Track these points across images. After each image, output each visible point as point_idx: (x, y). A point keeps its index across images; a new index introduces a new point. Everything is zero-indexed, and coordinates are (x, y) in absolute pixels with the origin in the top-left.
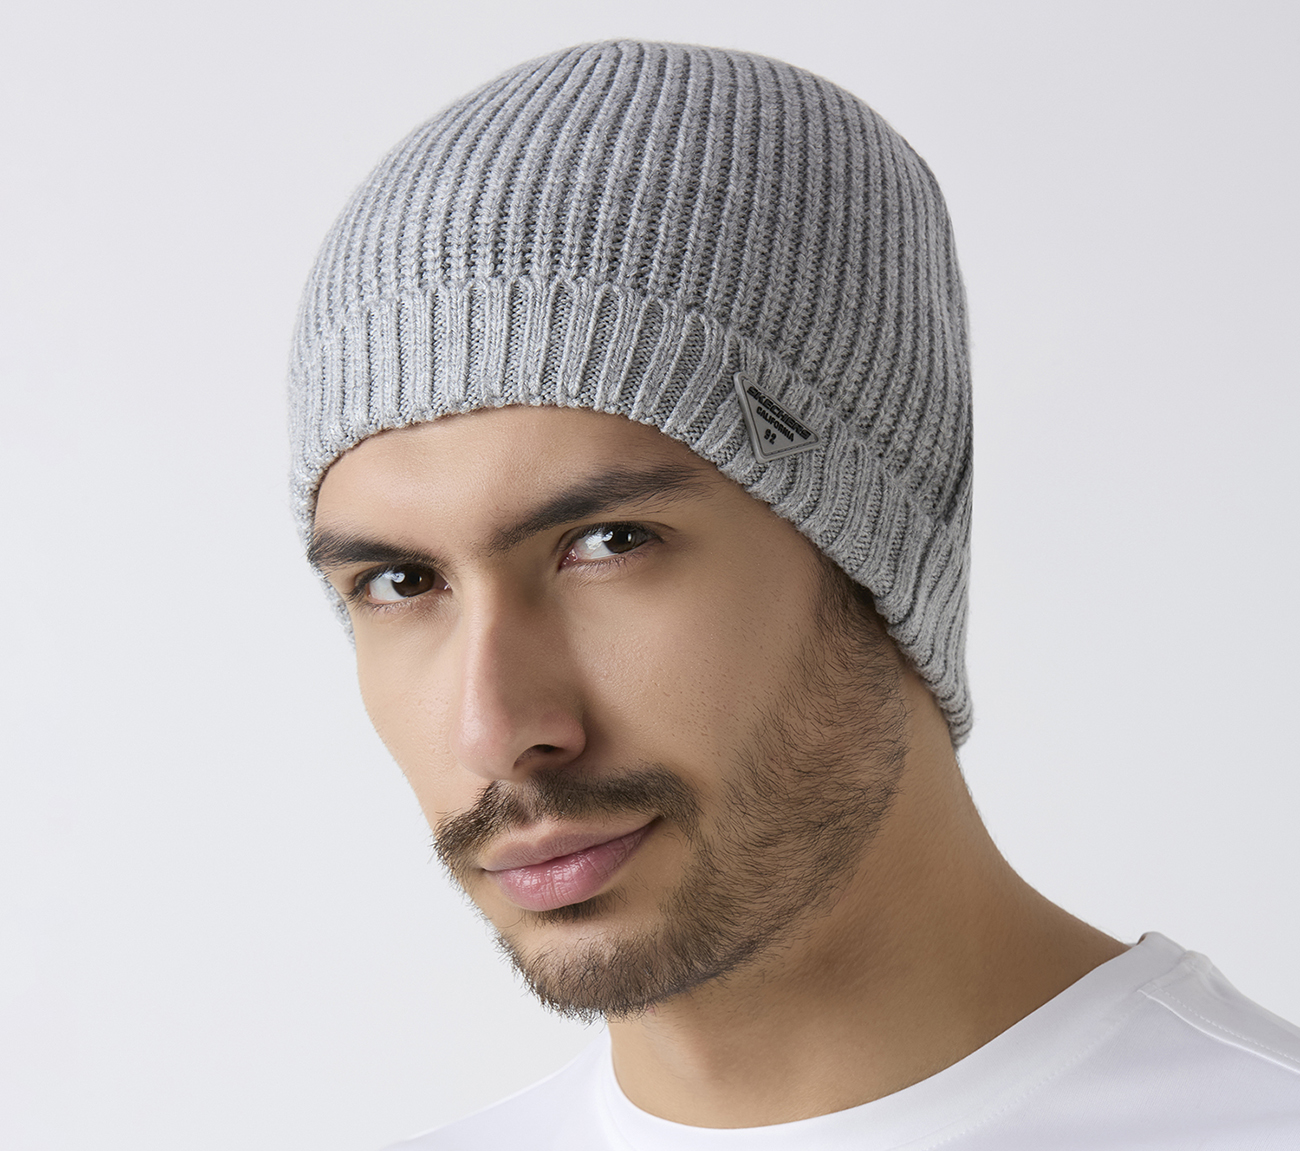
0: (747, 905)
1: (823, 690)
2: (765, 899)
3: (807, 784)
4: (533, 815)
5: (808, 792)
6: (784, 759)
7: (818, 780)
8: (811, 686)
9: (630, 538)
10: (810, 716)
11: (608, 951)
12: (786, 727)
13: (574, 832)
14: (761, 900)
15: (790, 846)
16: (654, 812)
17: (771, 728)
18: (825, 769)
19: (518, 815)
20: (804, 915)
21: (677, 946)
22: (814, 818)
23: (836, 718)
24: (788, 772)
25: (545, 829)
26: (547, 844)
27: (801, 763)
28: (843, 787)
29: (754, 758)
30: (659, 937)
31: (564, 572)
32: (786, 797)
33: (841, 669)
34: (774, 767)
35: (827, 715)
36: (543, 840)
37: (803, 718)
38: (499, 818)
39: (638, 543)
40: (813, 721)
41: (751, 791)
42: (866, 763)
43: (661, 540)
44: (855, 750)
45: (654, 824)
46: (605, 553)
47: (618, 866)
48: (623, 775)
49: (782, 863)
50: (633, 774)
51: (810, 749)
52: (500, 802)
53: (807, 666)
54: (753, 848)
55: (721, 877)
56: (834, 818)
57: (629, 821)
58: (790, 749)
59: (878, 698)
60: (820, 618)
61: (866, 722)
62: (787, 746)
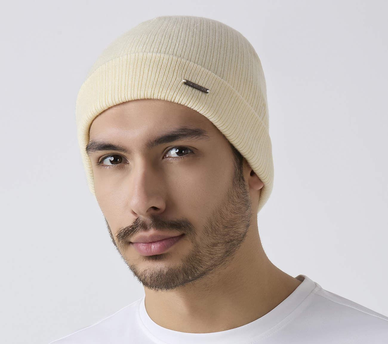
0: (206, 263)
1: (233, 203)
2: (211, 262)
3: (226, 230)
4: (148, 228)
5: (226, 232)
6: (221, 222)
7: (229, 229)
8: (230, 201)
9: (183, 152)
10: (229, 210)
11: (165, 270)
12: (222, 213)
13: (160, 234)
14: (210, 262)
15: (220, 247)
16: (183, 232)
17: (218, 212)
18: (231, 226)
19: (145, 227)
20: (219, 268)
21: (185, 271)
22: (227, 240)
23: (236, 211)
24: (221, 226)
25: (152, 232)
26: (152, 237)
27: (225, 223)
28: (235, 232)
29: (212, 220)
30: (181, 268)
31: (164, 159)
32: (220, 233)
33: (237, 198)
34: (218, 224)
35: (233, 210)
36: (151, 235)
37: (227, 210)
38: (139, 228)
39: (185, 153)
40: (229, 211)
41: (210, 230)
42: (242, 226)
43: (193, 153)
44: (240, 222)
45: (183, 236)
46: (176, 155)
47: (171, 245)
48: (175, 220)
49: (218, 252)
50: (178, 220)
51: (228, 220)
52: (140, 223)
53: (229, 195)
54: (210, 246)
55: (200, 254)
56: (231, 241)
57: (175, 233)
58: (223, 219)
59: (246, 208)
60: (234, 182)
61: (243, 214)
62: (222, 218)
